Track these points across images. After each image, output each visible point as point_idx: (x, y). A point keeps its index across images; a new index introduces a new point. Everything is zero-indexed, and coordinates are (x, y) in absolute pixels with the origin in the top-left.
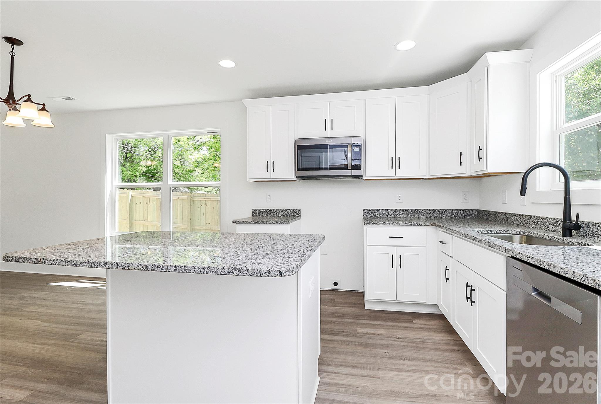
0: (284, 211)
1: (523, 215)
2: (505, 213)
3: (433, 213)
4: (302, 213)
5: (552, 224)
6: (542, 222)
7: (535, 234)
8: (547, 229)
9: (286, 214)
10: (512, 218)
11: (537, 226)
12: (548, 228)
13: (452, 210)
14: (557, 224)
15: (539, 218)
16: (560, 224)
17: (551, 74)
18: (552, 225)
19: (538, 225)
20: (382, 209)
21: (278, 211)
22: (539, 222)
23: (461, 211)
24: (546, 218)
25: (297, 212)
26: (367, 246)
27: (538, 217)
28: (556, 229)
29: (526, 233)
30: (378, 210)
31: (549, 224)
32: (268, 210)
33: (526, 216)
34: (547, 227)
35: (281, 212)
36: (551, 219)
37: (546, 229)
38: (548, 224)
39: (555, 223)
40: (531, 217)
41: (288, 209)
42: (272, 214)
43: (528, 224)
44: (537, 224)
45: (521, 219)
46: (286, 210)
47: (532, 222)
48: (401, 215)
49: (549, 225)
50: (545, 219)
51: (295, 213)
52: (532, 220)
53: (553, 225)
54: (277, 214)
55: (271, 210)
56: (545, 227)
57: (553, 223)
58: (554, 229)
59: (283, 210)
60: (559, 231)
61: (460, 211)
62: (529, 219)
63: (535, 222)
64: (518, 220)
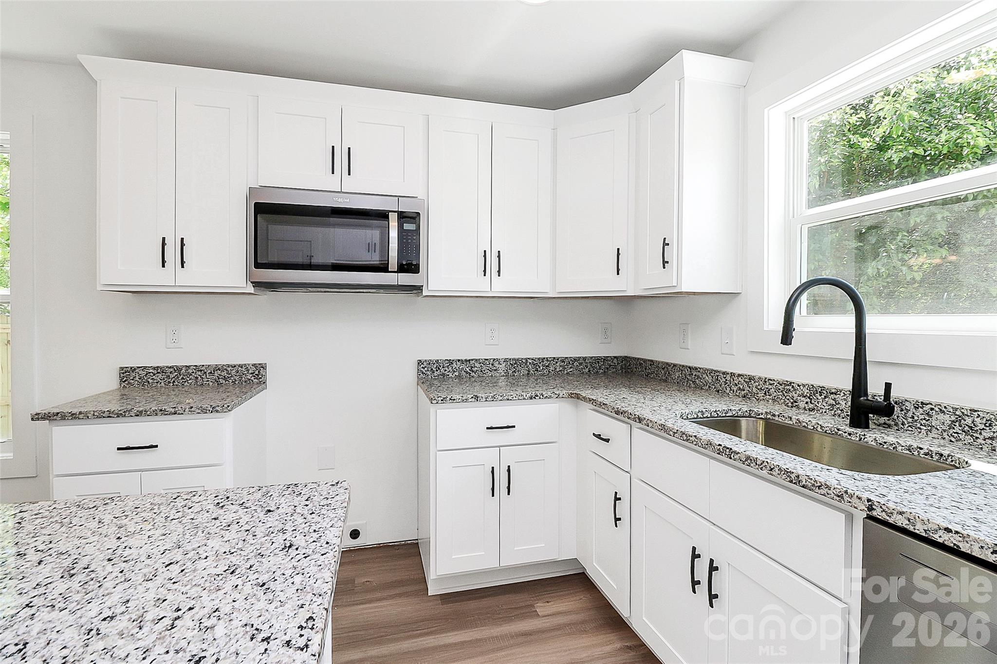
0: (219, 370)
1: (731, 373)
2: (689, 367)
3: (554, 364)
4: (270, 375)
5: (806, 396)
6: (779, 389)
7: (784, 419)
8: (792, 403)
9: (225, 378)
10: (707, 378)
11: (768, 397)
12: (796, 402)
13: (585, 359)
14: (819, 398)
15: (772, 382)
16: (825, 397)
17: (786, 113)
18: (805, 397)
19: (769, 395)
20: (459, 360)
21: (201, 371)
22: (773, 390)
23: (599, 359)
24: (791, 383)
25: (257, 372)
26: (437, 452)
27: (771, 380)
28: (816, 405)
29: (762, 414)
30: (451, 362)
31: (798, 396)
32: (171, 370)
33: (739, 375)
34: (792, 400)
35: (211, 373)
36: (804, 386)
37: (790, 404)
38: (796, 395)
39: (814, 395)
40: (751, 378)
41: (229, 366)
42: (183, 378)
43: (744, 390)
44: (767, 394)
45: (726, 380)
46: (225, 367)
47: (755, 390)
48: (496, 370)
49: (799, 398)
50: (788, 385)
51: (252, 373)
52: (754, 385)
53: (809, 398)
54: (197, 378)
55: (178, 369)
56: (788, 399)
57: (808, 395)
58: (811, 406)
59: (217, 368)
60: (824, 411)
61: (597, 359)
62: (746, 382)
63: (761, 389)
64: (721, 381)
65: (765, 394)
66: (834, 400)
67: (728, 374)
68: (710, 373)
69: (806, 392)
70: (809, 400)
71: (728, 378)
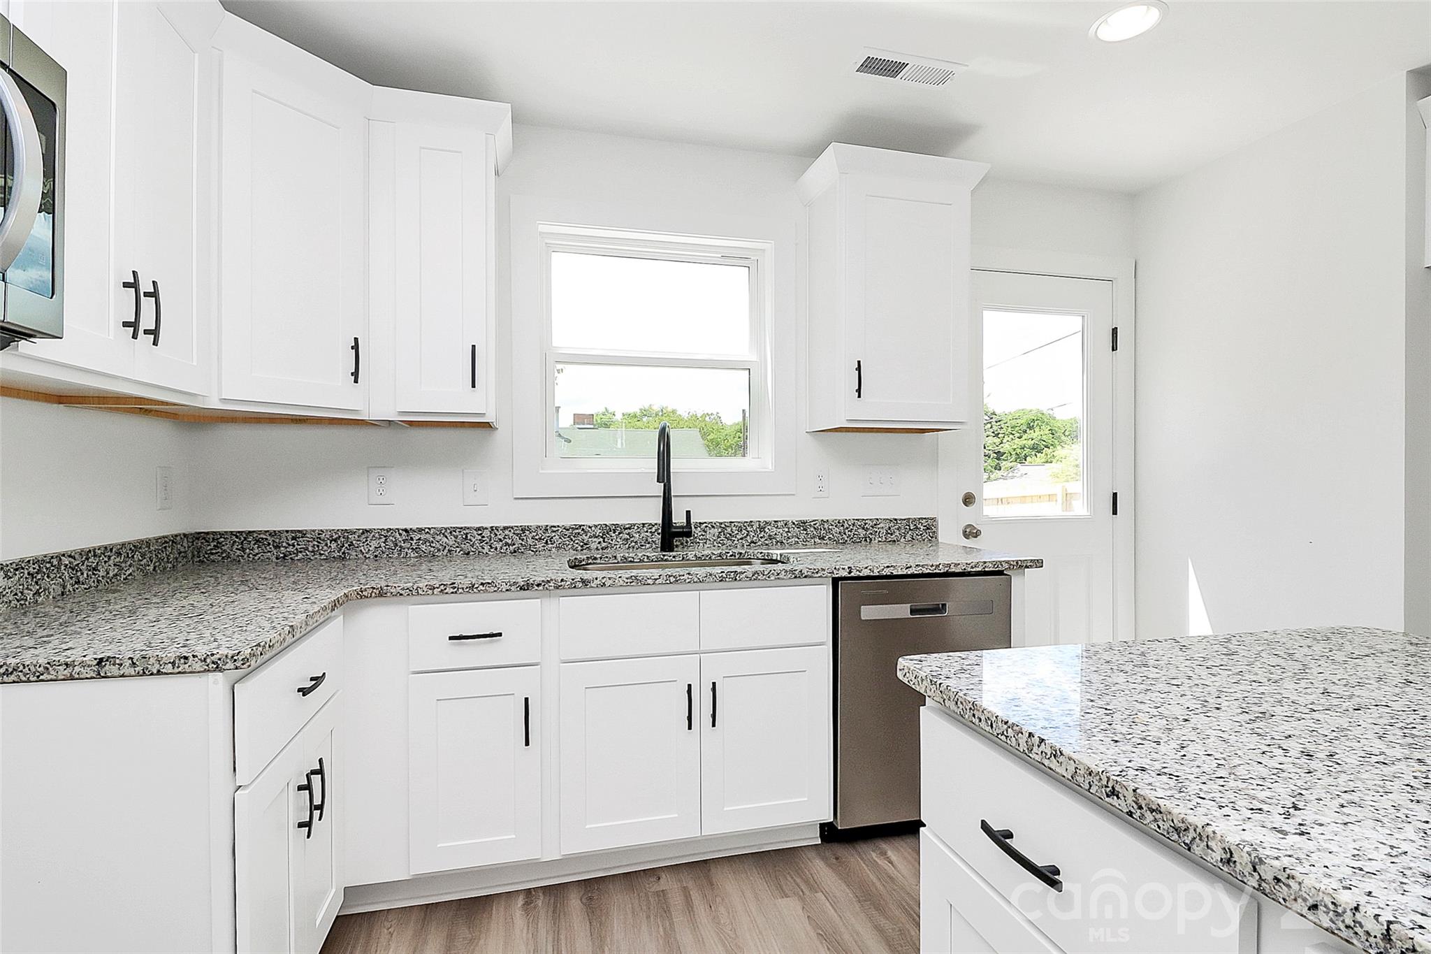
1: (491, 527)
5: (599, 536)
6: (566, 535)
8: (582, 546)
11: (550, 546)
12: (586, 544)
14: (613, 535)
15: (555, 529)
16: (619, 533)
18: (597, 537)
19: (552, 544)
22: (557, 537)
24: (580, 526)
27: (555, 527)
28: (610, 543)
31: (590, 538)
33: (505, 528)
34: (582, 544)
36: (596, 526)
37: (580, 548)
38: (586, 537)
39: (608, 533)
40: (525, 528)
43: (514, 544)
44: (549, 543)
45: (483, 537)
47: (530, 541)
49: (590, 539)
50: (577, 529)
52: (529, 535)
53: (602, 537)
56: (577, 543)
57: (601, 534)
58: (604, 545)
60: (618, 546)
62: (517, 535)
63: (540, 539)
64: (474, 540)
65: (547, 543)
66: (628, 534)
67: (486, 528)
68: (451, 533)
69: (598, 532)
70: (601, 540)
71: (487, 533)
